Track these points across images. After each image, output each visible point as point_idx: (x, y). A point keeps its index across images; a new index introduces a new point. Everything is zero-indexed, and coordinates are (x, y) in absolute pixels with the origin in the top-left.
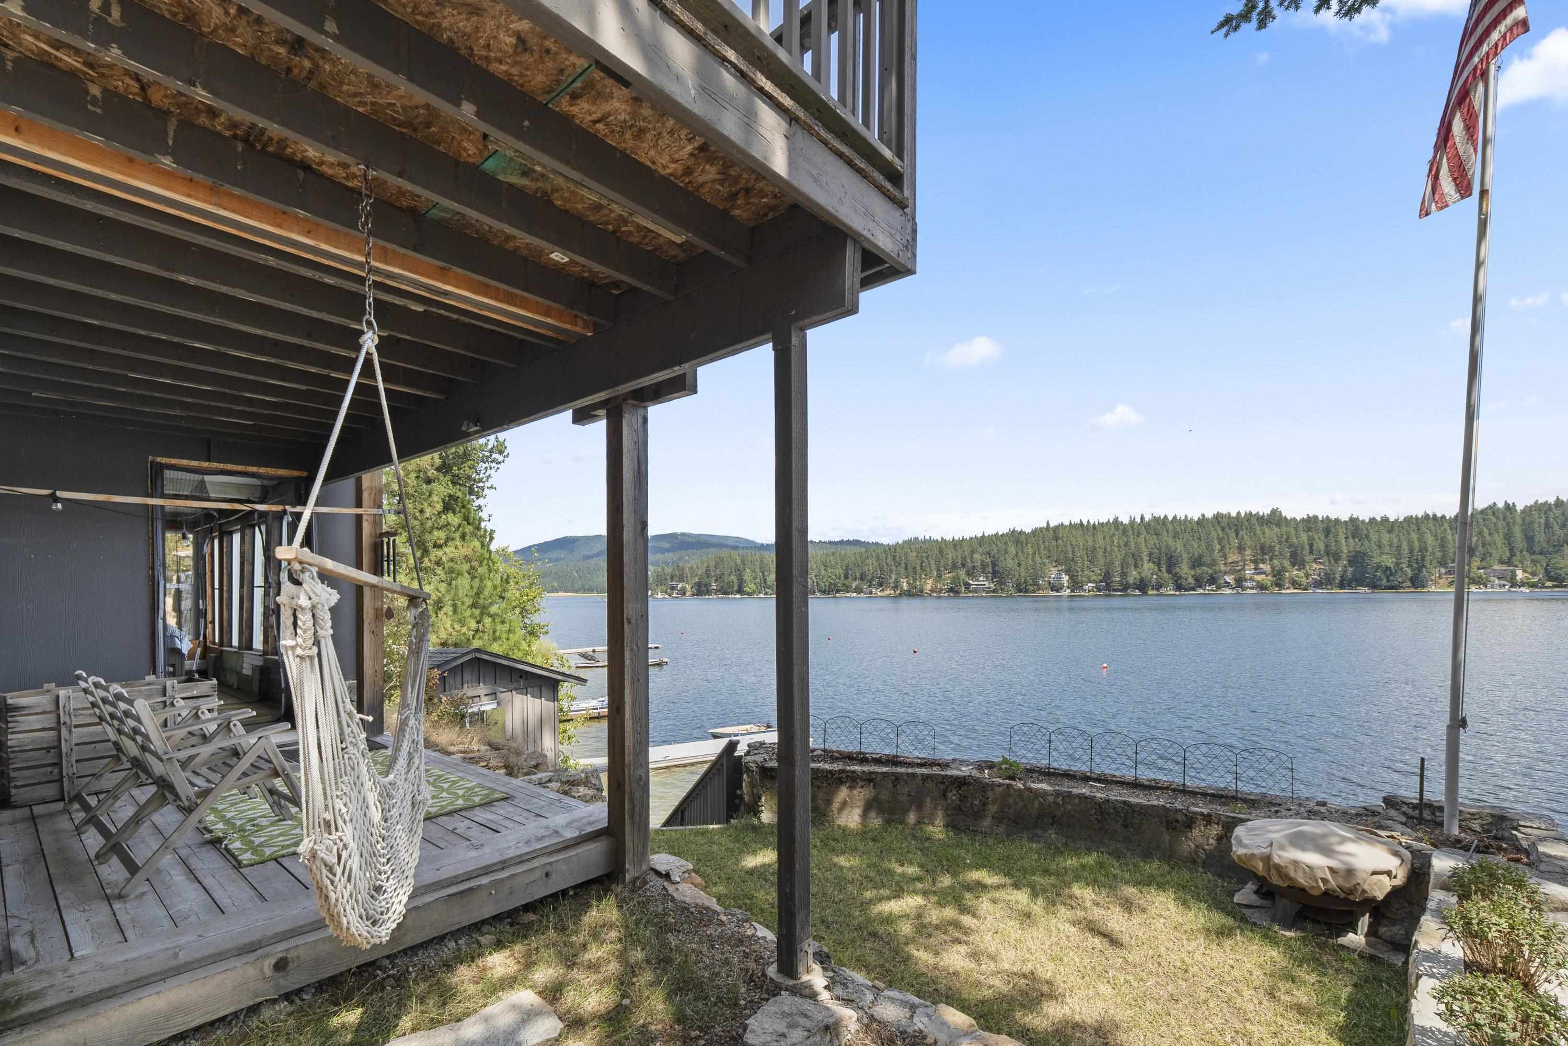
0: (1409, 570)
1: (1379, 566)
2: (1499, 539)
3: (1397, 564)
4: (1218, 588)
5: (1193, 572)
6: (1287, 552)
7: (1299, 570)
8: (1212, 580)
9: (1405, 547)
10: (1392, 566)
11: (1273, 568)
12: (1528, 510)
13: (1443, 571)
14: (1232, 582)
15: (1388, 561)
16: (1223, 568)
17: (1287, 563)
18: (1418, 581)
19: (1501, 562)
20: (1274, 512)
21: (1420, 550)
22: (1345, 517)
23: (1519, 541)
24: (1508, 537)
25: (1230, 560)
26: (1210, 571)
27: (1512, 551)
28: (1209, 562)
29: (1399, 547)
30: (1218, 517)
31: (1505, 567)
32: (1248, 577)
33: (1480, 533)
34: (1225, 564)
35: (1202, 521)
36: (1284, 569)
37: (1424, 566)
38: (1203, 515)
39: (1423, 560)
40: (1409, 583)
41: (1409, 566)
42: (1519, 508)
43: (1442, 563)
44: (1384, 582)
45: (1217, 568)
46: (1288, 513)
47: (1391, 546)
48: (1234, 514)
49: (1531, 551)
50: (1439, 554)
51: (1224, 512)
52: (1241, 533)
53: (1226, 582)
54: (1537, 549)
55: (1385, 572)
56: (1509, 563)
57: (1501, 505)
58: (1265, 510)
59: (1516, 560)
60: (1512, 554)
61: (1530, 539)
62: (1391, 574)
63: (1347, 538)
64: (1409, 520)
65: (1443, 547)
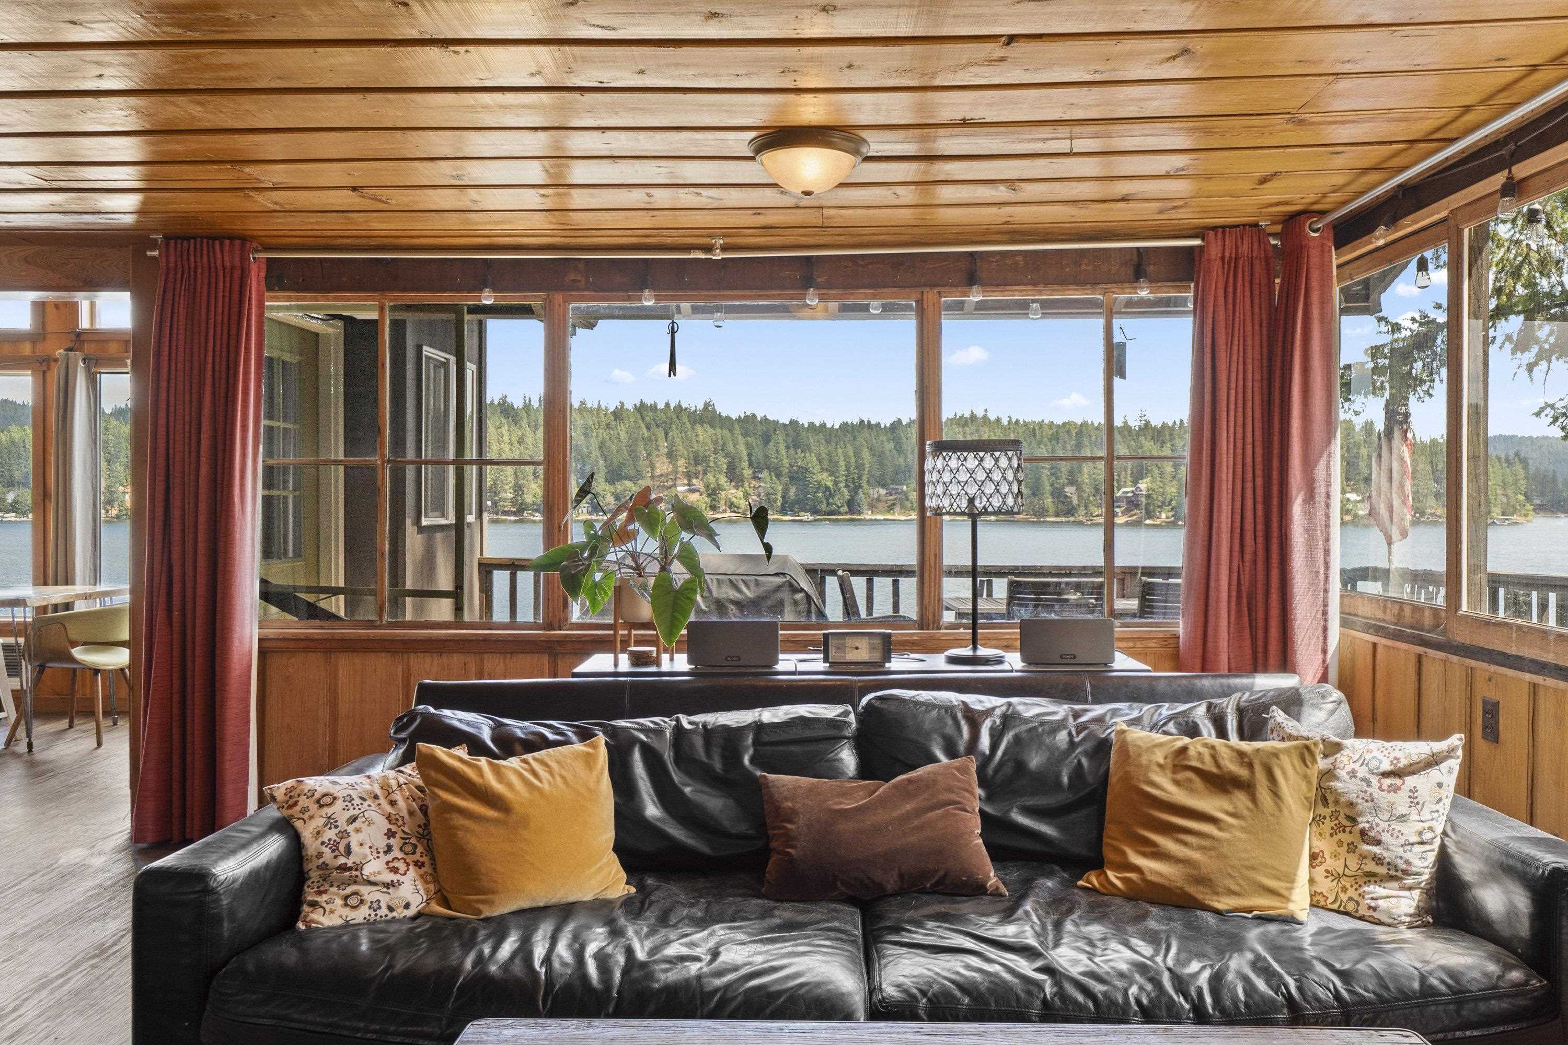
0: (845, 491)
1: (820, 486)
3: (836, 483)
5: (608, 487)
6: (723, 462)
7: (737, 488)
9: (842, 463)
10: (830, 484)
11: (707, 487)
13: (880, 493)
15: (827, 479)
17: (723, 480)
18: (853, 506)
20: (707, 406)
21: (857, 468)
22: (785, 419)
25: (658, 472)
26: (632, 487)
28: (631, 473)
29: (837, 462)
32: (679, 496)
34: (652, 477)
35: (621, 414)
36: (719, 488)
37: (860, 487)
38: (622, 405)
39: (860, 478)
40: (845, 508)
41: (847, 486)
44: (824, 506)
47: (829, 459)
48: (661, 406)
50: (877, 472)
51: (650, 402)
52: (671, 434)
55: (824, 494)
58: (698, 404)
62: (830, 495)
63: (787, 448)
65: (881, 464)
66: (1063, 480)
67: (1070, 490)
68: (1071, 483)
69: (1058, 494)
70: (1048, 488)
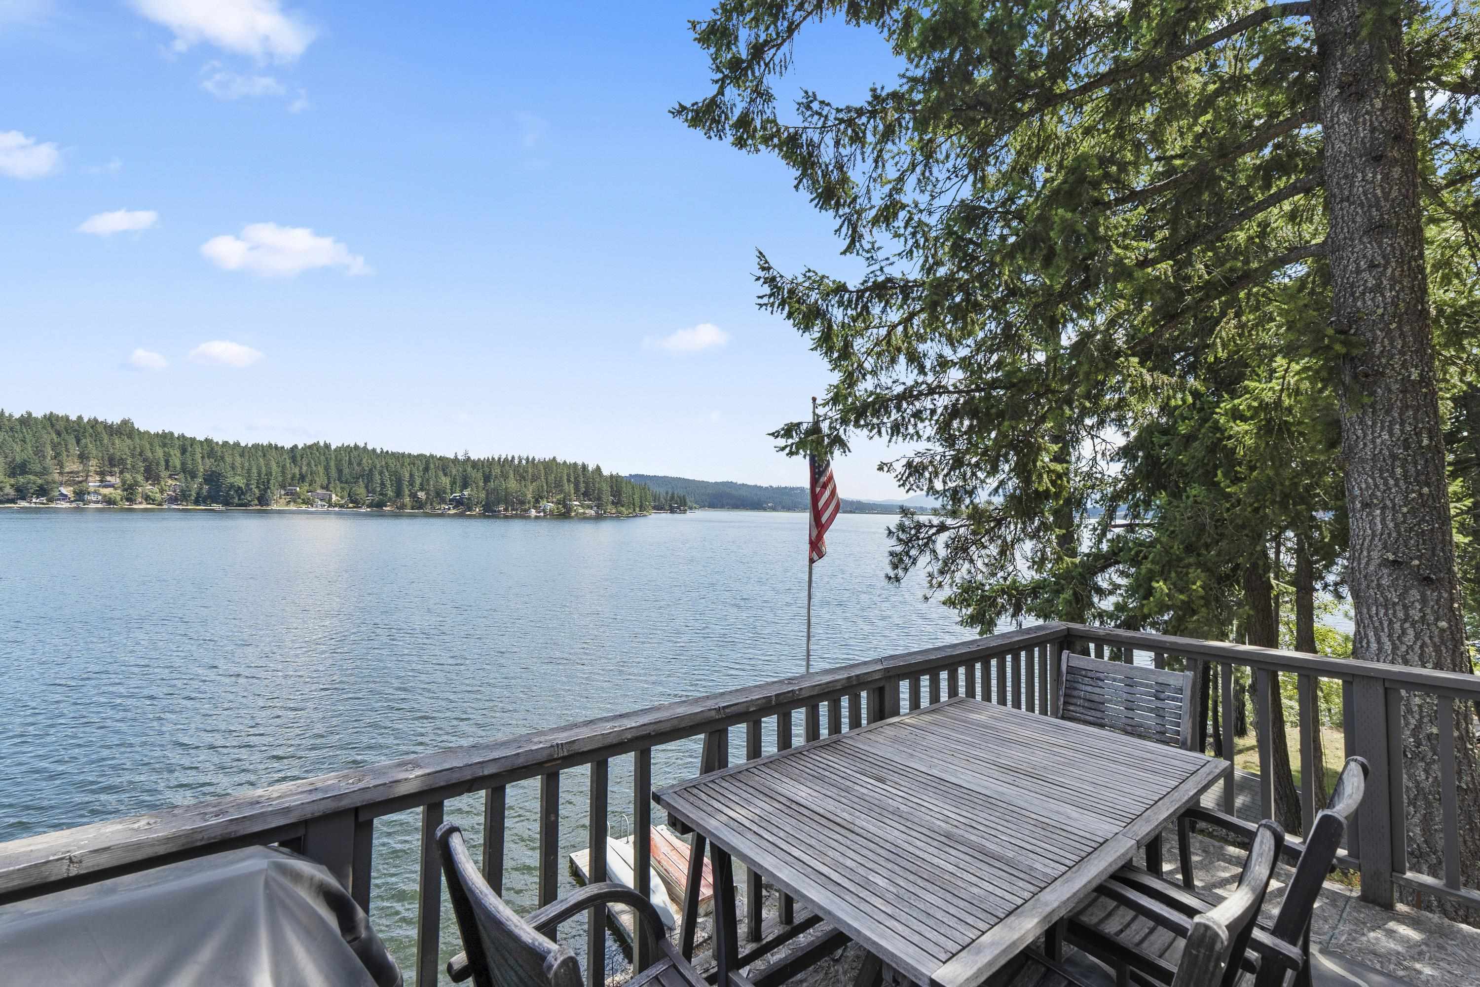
0: (257, 491)
1: (232, 486)
2: (321, 469)
3: (247, 485)
4: (50, 500)
5: (12, 481)
6: (141, 466)
7: (153, 485)
8: (42, 491)
9: (254, 470)
10: (243, 487)
11: (124, 482)
12: (338, 450)
13: (283, 492)
14: (71, 495)
15: (240, 482)
16: (57, 477)
17: (140, 478)
18: (263, 500)
19: (322, 488)
20: (125, 423)
21: (266, 475)
22: (201, 437)
23: (334, 473)
24: (327, 469)
25: (67, 470)
26: (40, 481)
27: (329, 479)
28: (38, 470)
29: (249, 471)
30: (51, 420)
31: (324, 492)
32: (92, 489)
33: (309, 464)
34: (61, 473)
35: (26, 421)
36: (136, 483)
37: (268, 487)
38: (30, 414)
39: (268, 482)
40: (256, 502)
41: (257, 487)
42: (333, 447)
43: (283, 487)
44: (236, 500)
45: (50, 478)
46: (141, 425)
47: (242, 468)
48: (73, 418)
49: (340, 479)
50: (280, 479)
51: (61, 413)
52: (83, 441)
53: (62, 494)
54: (344, 479)
55: (236, 491)
56: (327, 488)
57: (322, 444)
58: (114, 418)
59: (331, 486)
60: (329, 483)
61: (340, 471)
62: (243, 493)
63: (203, 457)
64: (256, 447)
65: (283, 473)
66: (417, 487)
67: (421, 495)
68: (421, 490)
69: (413, 496)
70: (407, 492)
